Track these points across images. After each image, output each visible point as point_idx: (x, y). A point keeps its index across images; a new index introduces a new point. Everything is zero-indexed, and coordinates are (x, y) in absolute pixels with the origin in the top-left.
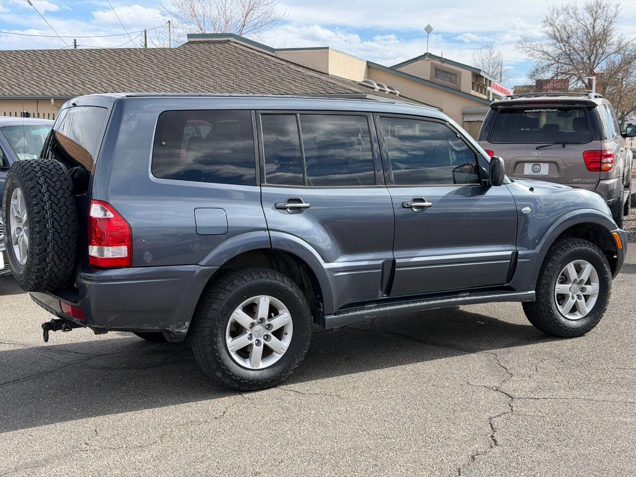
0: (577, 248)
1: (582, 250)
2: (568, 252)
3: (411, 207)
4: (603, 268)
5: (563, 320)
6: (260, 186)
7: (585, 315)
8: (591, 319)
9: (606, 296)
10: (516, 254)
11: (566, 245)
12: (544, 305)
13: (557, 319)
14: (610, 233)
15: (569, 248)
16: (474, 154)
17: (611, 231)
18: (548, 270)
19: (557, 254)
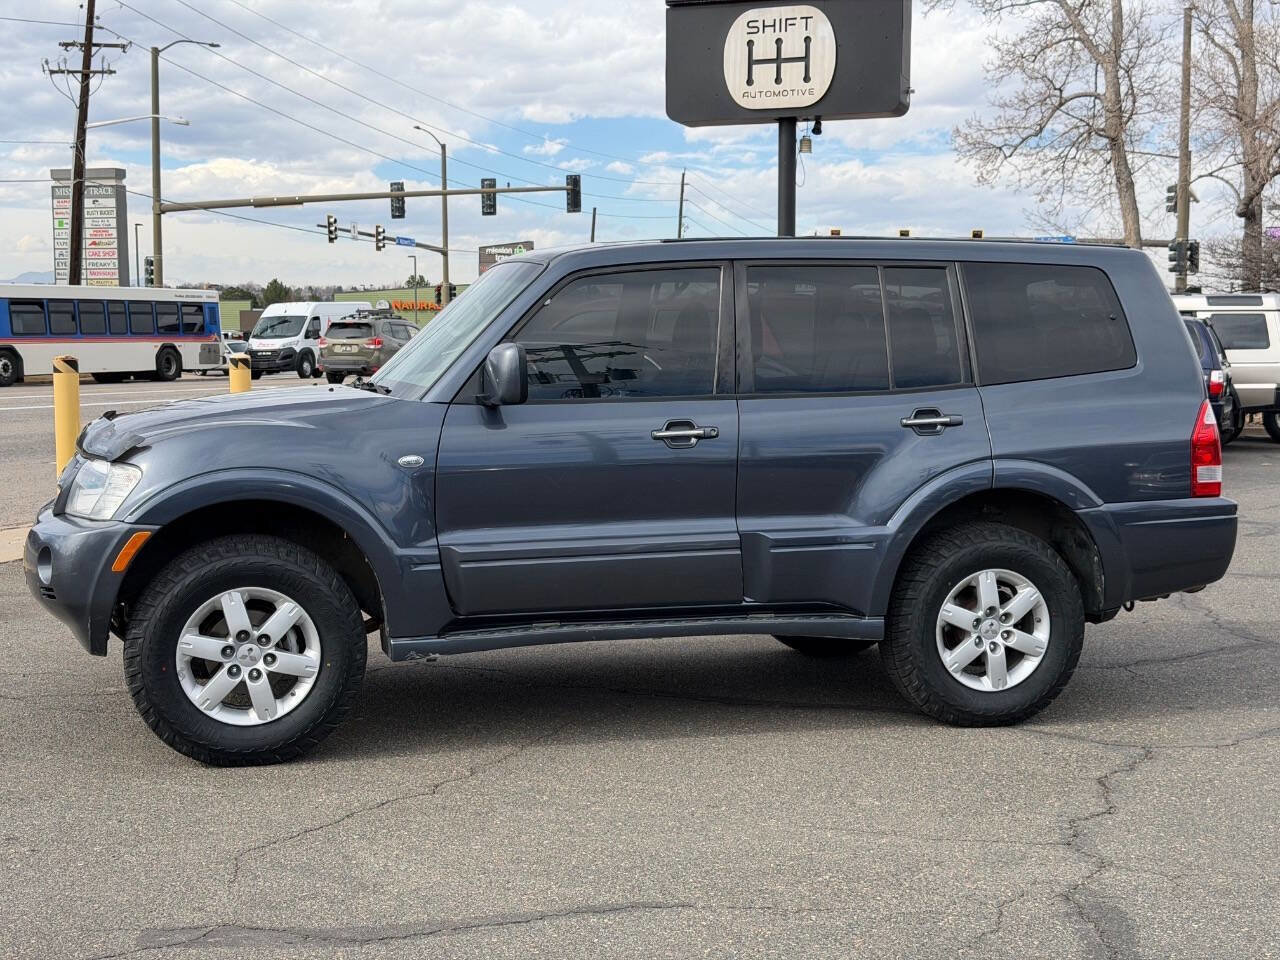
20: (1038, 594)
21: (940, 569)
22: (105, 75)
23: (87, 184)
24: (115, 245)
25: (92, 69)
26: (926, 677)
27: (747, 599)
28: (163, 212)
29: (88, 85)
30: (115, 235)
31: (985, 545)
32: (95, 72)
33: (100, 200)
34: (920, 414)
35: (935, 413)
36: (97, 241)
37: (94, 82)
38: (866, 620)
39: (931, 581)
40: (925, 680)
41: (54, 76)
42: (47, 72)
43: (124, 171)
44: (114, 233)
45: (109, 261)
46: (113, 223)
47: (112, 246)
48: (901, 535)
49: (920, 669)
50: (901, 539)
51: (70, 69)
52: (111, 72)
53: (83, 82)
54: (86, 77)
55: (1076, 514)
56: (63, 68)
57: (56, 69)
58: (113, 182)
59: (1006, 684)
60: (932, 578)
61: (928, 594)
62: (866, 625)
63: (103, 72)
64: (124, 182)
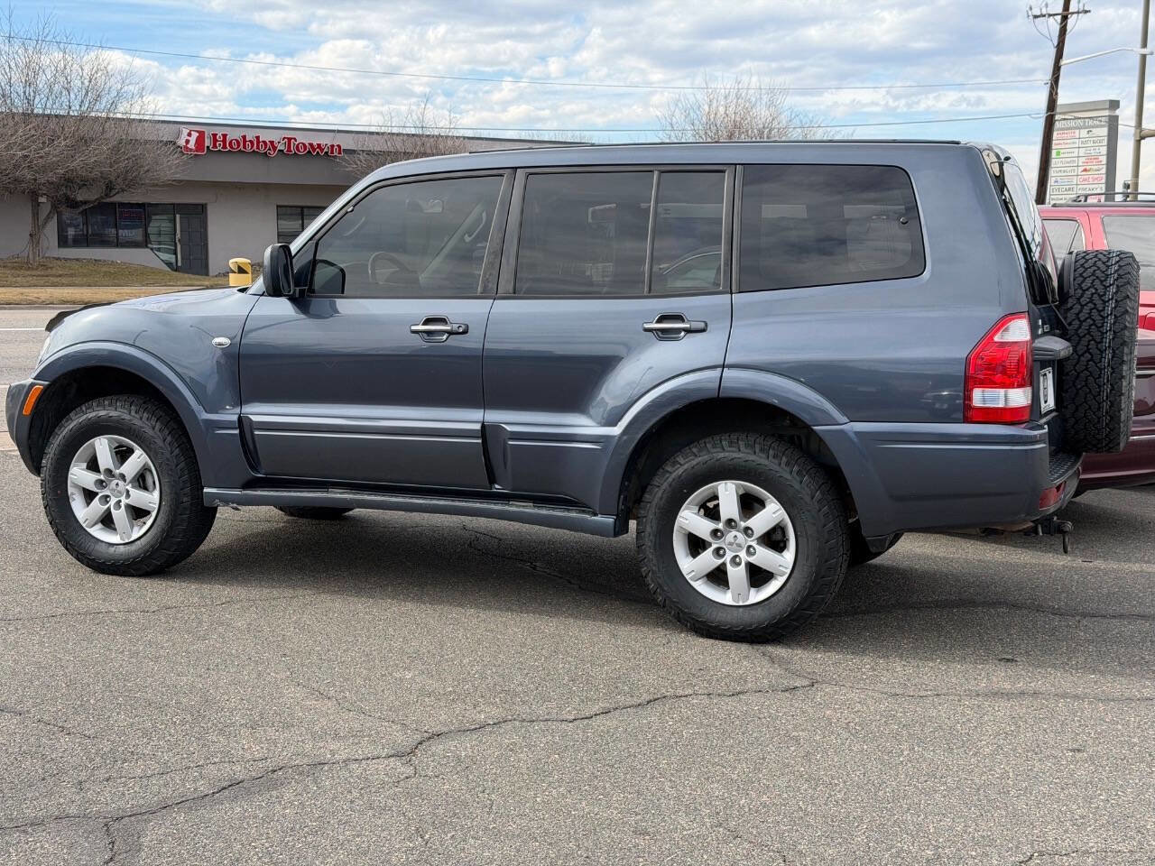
20: (783, 511)
21: (673, 475)
22: (1080, 15)
23: (1057, 117)
24: (1104, 171)
25: (1071, 11)
26: (660, 581)
27: (497, 486)
28: (1143, 138)
29: (1066, 25)
30: (1104, 162)
31: (722, 455)
32: (1073, 13)
33: (1094, 130)
34: (662, 319)
35: (679, 318)
36: (1088, 168)
37: (1071, 21)
38: (598, 518)
39: (665, 485)
40: (659, 584)
41: (1037, 20)
42: (1031, 17)
43: (1118, 102)
44: (1104, 159)
45: (1097, 186)
46: (1104, 150)
47: (1101, 172)
48: (625, 438)
49: (654, 572)
50: (625, 441)
51: (1051, 13)
52: (1086, 12)
53: (1061, 23)
54: (1065, 18)
55: (812, 430)
56: (1044, 12)
57: (1039, 14)
58: (1107, 113)
59: (748, 599)
60: (666, 483)
61: (661, 498)
62: (596, 522)
63: (1078, 13)
64: (1117, 112)
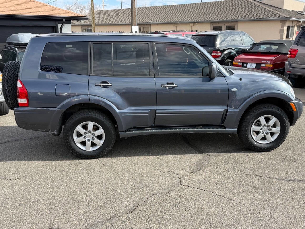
0: (266, 110)
1: (269, 110)
2: (260, 111)
3: (166, 87)
4: (284, 120)
5: (256, 144)
6: (90, 75)
7: (270, 142)
8: (273, 144)
9: (285, 134)
10: (227, 111)
11: (259, 108)
12: (243, 135)
13: (251, 143)
14: (288, 103)
15: (261, 109)
16: (207, 61)
17: (289, 102)
18: (247, 119)
19: (253, 112)
